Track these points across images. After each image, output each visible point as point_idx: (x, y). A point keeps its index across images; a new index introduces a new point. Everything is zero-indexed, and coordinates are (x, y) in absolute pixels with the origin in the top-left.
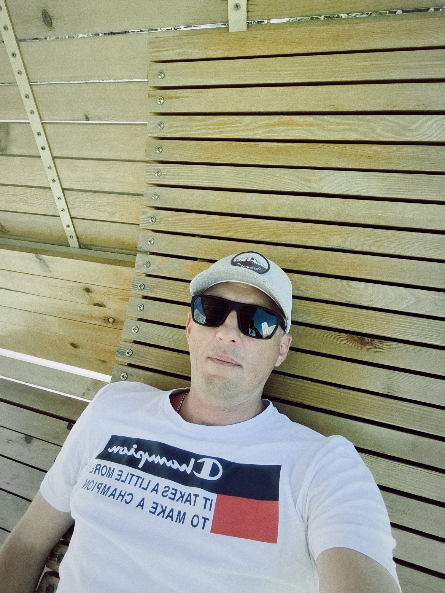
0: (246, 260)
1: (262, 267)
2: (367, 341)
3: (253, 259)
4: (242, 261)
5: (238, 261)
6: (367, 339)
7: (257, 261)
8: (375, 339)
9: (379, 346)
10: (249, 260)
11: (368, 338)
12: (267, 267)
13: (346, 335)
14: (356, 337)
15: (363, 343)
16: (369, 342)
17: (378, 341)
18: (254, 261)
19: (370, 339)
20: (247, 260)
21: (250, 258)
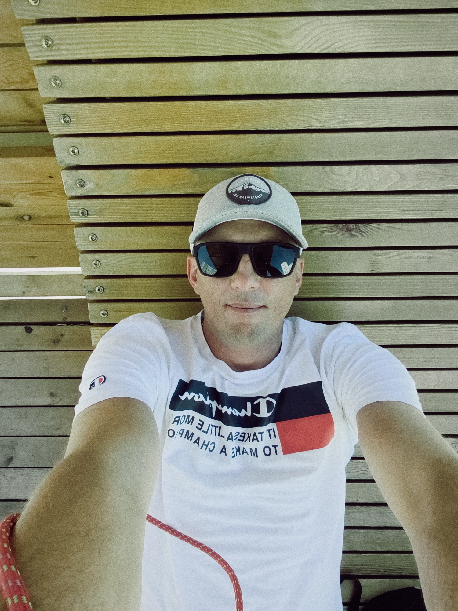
0: (243, 188)
1: (263, 193)
2: (352, 227)
3: (250, 185)
4: (238, 190)
5: (234, 191)
6: (352, 226)
7: (255, 187)
8: (360, 224)
9: (363, 230)
10: (246, 187)
11: (353, 224)
12: (268, 191)
13: (331, 226)
14: (341, 226)
15: (348, 230)
16: (353, 228)
17: (363, 225)
18: (253, 187)
19: (355, 225)
20: (245, 188)
21: (247, 184)
